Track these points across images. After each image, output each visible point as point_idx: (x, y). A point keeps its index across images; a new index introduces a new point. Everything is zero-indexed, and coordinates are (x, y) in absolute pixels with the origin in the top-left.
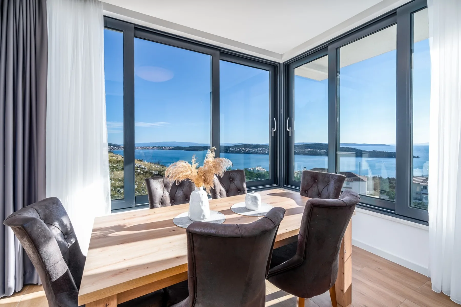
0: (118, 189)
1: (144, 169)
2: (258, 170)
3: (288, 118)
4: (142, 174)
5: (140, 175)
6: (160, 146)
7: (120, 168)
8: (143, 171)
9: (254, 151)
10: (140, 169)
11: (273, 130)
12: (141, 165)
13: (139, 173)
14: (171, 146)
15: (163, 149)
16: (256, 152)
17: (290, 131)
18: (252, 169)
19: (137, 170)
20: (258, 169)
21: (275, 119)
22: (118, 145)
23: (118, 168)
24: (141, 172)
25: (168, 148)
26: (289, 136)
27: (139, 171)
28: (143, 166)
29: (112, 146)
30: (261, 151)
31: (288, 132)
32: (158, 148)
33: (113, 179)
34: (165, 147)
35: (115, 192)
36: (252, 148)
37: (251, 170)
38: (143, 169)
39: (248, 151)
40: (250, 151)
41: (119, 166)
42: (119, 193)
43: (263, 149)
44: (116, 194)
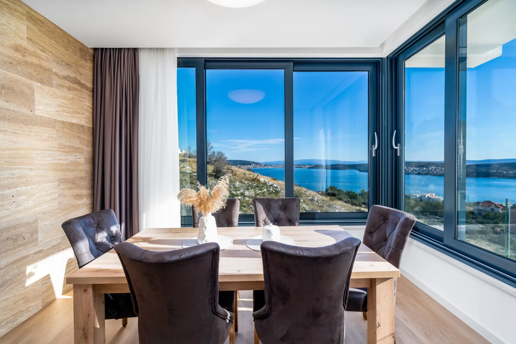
0: (250, 206)
1: (277, 188)
2: (429, 198)
3: (395, 131)
4: (274, 193)
5: (271, 194)
6: (299, 164)
7: (255, 186)
8: (275, 190)
9: (422, 171)
10: (273, 188)
11: (373, 148)
12: (273, 184)
13: (271, 192)
14: (310, 164)
15: (302, 167)
16: (426, 172)
17: (398, 149)
18: (420, 196)
19: (269, 189)
20: (429, 196)
21: (375, 133)
22: (259, 163)
23: (253, 186)
24: (273, 191)
25: (307, 166)
26: (397, 155)
27: (271, 190)
28: (275, 185)
29: (254, 164)
30: (434, 171)
31: (396, 150)
32: (297, 166)
33: (247, 196)
34: (304, 165)
35: (248, 208)
36: (419, 167)
37: (417, 197)
38: (275, 188)
39: (413, 171)
40: (416, 171)
41: (254, 184)
42: (251, 209)
43: (439, 169)
44: (248, 211)
